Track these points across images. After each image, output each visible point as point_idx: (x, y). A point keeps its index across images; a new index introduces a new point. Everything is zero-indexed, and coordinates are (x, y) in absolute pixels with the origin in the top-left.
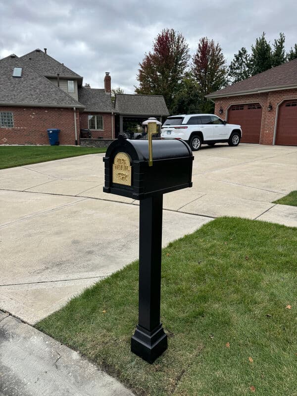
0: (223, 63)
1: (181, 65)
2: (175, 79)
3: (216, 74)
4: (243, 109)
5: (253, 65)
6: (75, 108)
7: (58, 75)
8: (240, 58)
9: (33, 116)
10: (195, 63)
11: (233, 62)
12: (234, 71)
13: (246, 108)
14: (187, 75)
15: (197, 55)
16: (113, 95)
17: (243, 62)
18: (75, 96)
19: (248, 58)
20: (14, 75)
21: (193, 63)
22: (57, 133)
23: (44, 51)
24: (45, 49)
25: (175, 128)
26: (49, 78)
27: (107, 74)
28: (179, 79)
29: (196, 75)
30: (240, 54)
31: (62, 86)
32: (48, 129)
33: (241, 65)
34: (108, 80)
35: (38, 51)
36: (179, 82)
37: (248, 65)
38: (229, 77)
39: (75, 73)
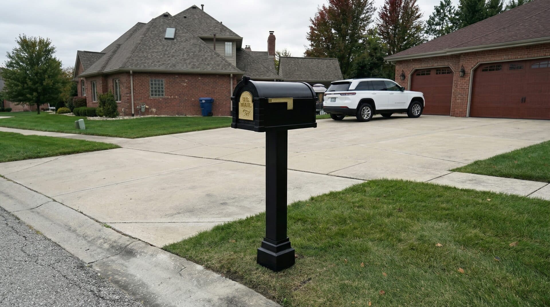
0: (418, 17)
1: (363, 20)
2: (354, 38)
3: (408, 31)
4: (429, 74)
5: (458, 20)
6: (231, 75)
7: (215, 35)
8: (442, 11)
9: (185, 83)
10: (382, 17)
11: (432, 16)
12: (433, 27)
13: (433, 73)
14: (371, 32)
15: (385, 7)
16: (277, 58)
17: (445, 16)
18: (233, 61)
19: (452, 11)
20: (166, 36)
21: (379, 18)
22: (211, 102)
23: (201, 8)
24: (202, 6)
25: (341, 94)
26: (204, 39)
27: (271, 33)
28: (360, 38)
29: (383, 32)
30: (442, 6)
31: (219, 49)
32: (202, 98)
33: (442, 19)
34: (272, 40)
35: (194, 8)
36: (361, 41)
37: (452, 20)
38: (425, 35)
39: (234, 33)
